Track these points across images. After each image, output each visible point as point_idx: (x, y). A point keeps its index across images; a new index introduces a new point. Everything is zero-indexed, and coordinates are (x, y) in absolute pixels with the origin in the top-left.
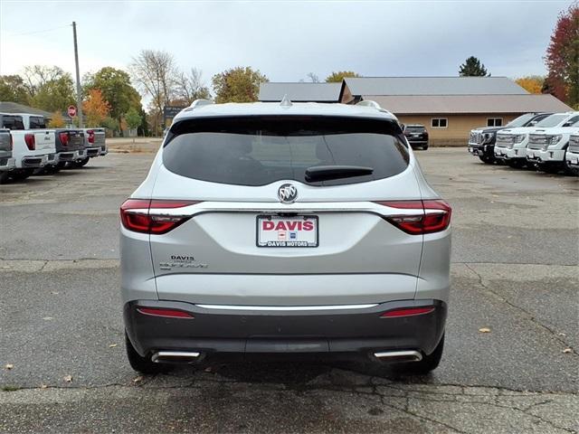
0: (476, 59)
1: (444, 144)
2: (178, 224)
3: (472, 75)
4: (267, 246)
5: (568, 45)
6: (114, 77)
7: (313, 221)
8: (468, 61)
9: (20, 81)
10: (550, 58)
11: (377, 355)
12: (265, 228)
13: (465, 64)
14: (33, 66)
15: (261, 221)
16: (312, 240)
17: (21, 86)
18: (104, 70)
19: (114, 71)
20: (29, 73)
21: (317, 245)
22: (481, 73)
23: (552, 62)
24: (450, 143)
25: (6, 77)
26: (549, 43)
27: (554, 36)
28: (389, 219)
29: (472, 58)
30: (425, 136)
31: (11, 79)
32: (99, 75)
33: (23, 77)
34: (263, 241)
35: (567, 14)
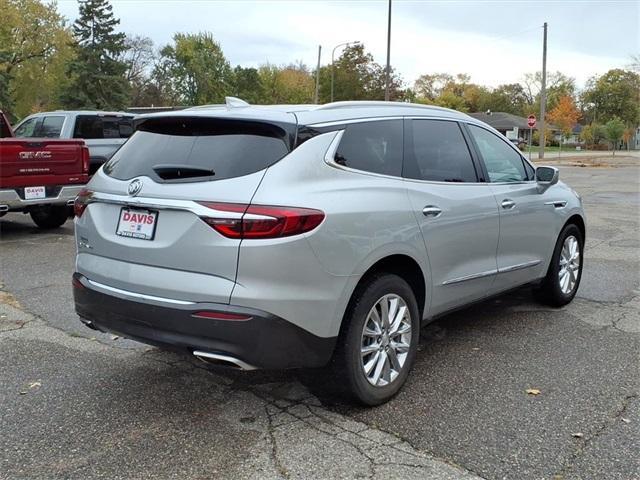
4: (122, 235)
6: (623, 80)
7: (154, 216)
9: (520, 89)
11: (195, 353)
12: (125, 219)
14: (534, 74)
15: (124, 212)
16: (150, 234)
17: (520, 95)
18: (611, 73)
19: (622, 73)
20: (529, 81)
21: (152, 239)
25: (506, 86)
28: (205, 219)
31: (510, 88)
32: (605, 78)
33: (524, 85)
34: (120, 230)
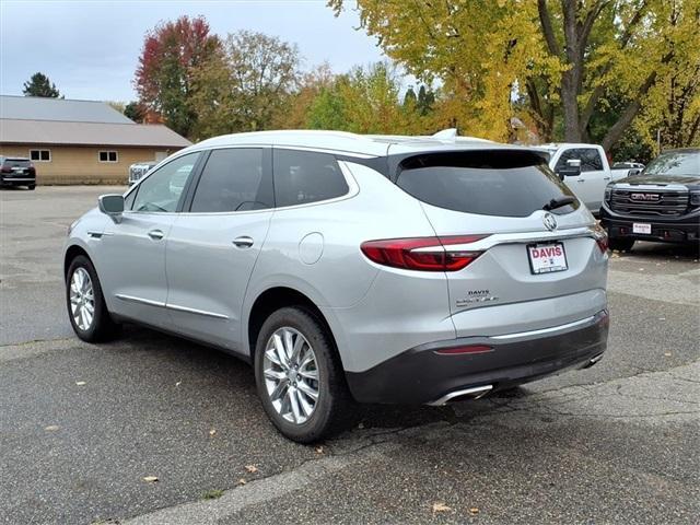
0: (44, 77)
1: (51, 182)
2: (474, 258)
3: (41, 95)
4: (539, 273)
5: (159, 69)
7: (560, 246)
8: (34, 78)
10: (140, 82)
12: (535, 257)
13: (31, 82)
15: (531, 249)
16: (564, 265)
21: (568, 268)
22: (52, 94)
23: (142, 87)
24: (56, 181)
26: (137, 65)
27: (142, 57)
29: (39, 75)
30: (31, 172)
34: (536, 269)
35: (153, 34)
